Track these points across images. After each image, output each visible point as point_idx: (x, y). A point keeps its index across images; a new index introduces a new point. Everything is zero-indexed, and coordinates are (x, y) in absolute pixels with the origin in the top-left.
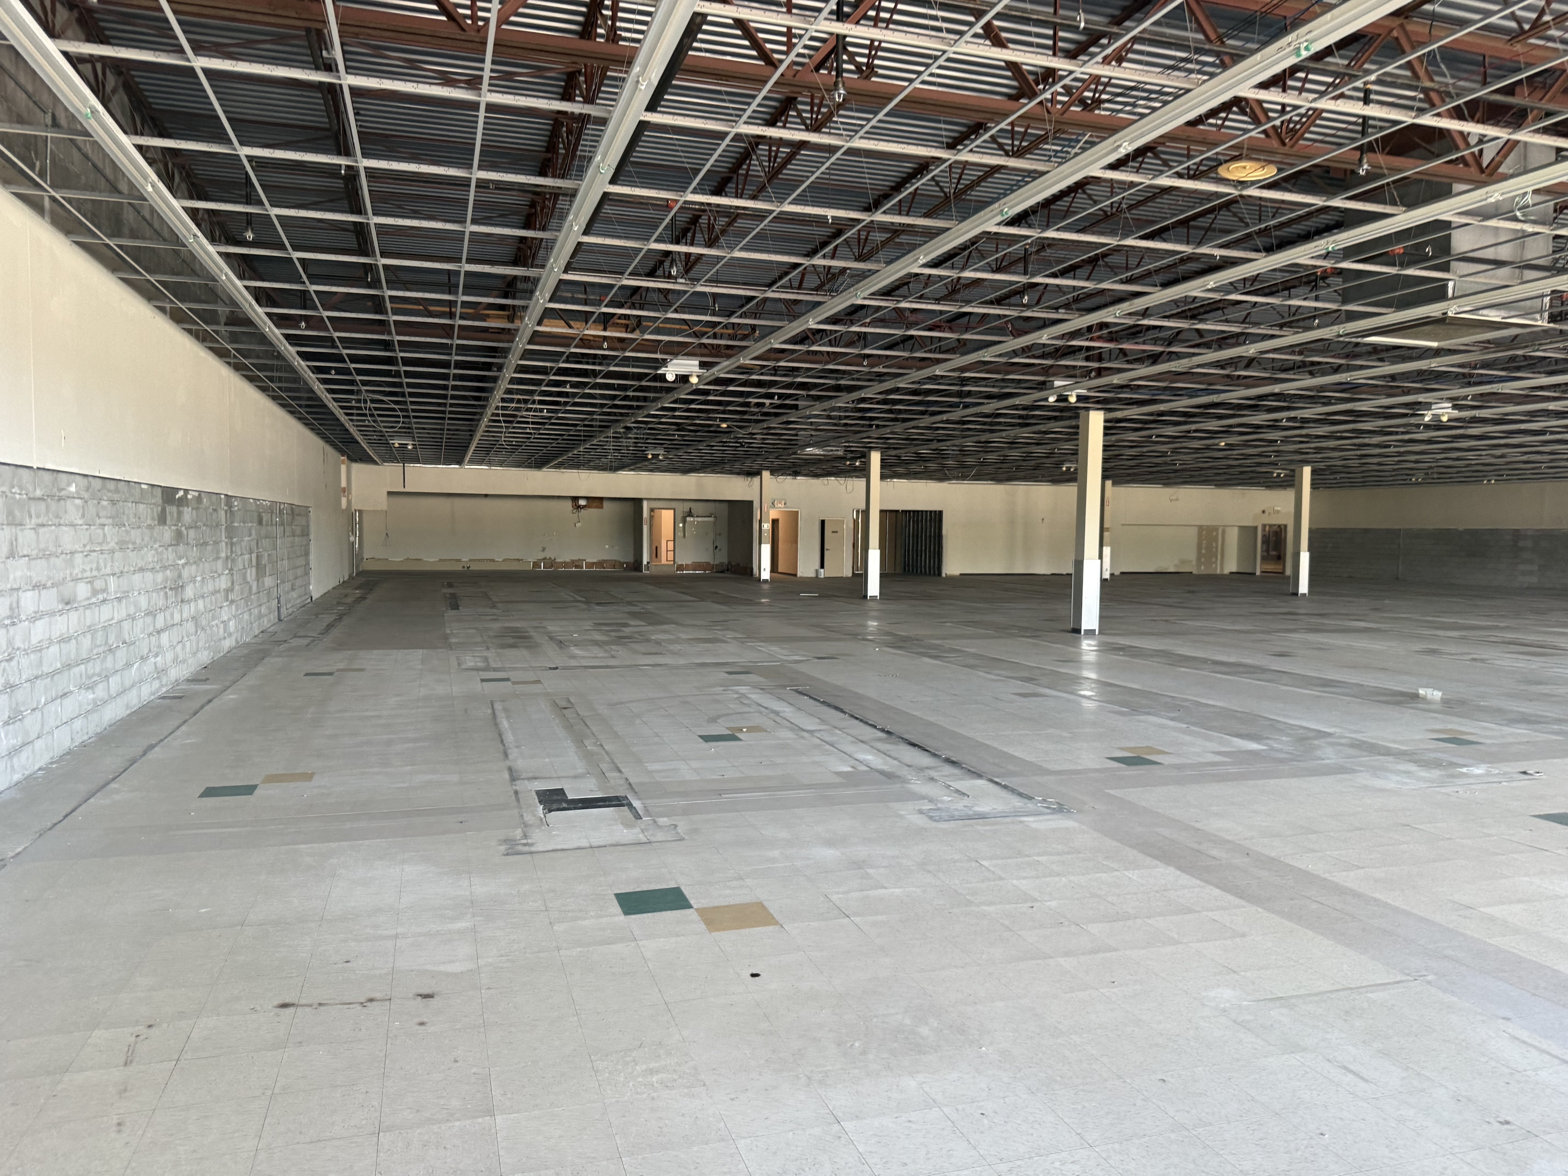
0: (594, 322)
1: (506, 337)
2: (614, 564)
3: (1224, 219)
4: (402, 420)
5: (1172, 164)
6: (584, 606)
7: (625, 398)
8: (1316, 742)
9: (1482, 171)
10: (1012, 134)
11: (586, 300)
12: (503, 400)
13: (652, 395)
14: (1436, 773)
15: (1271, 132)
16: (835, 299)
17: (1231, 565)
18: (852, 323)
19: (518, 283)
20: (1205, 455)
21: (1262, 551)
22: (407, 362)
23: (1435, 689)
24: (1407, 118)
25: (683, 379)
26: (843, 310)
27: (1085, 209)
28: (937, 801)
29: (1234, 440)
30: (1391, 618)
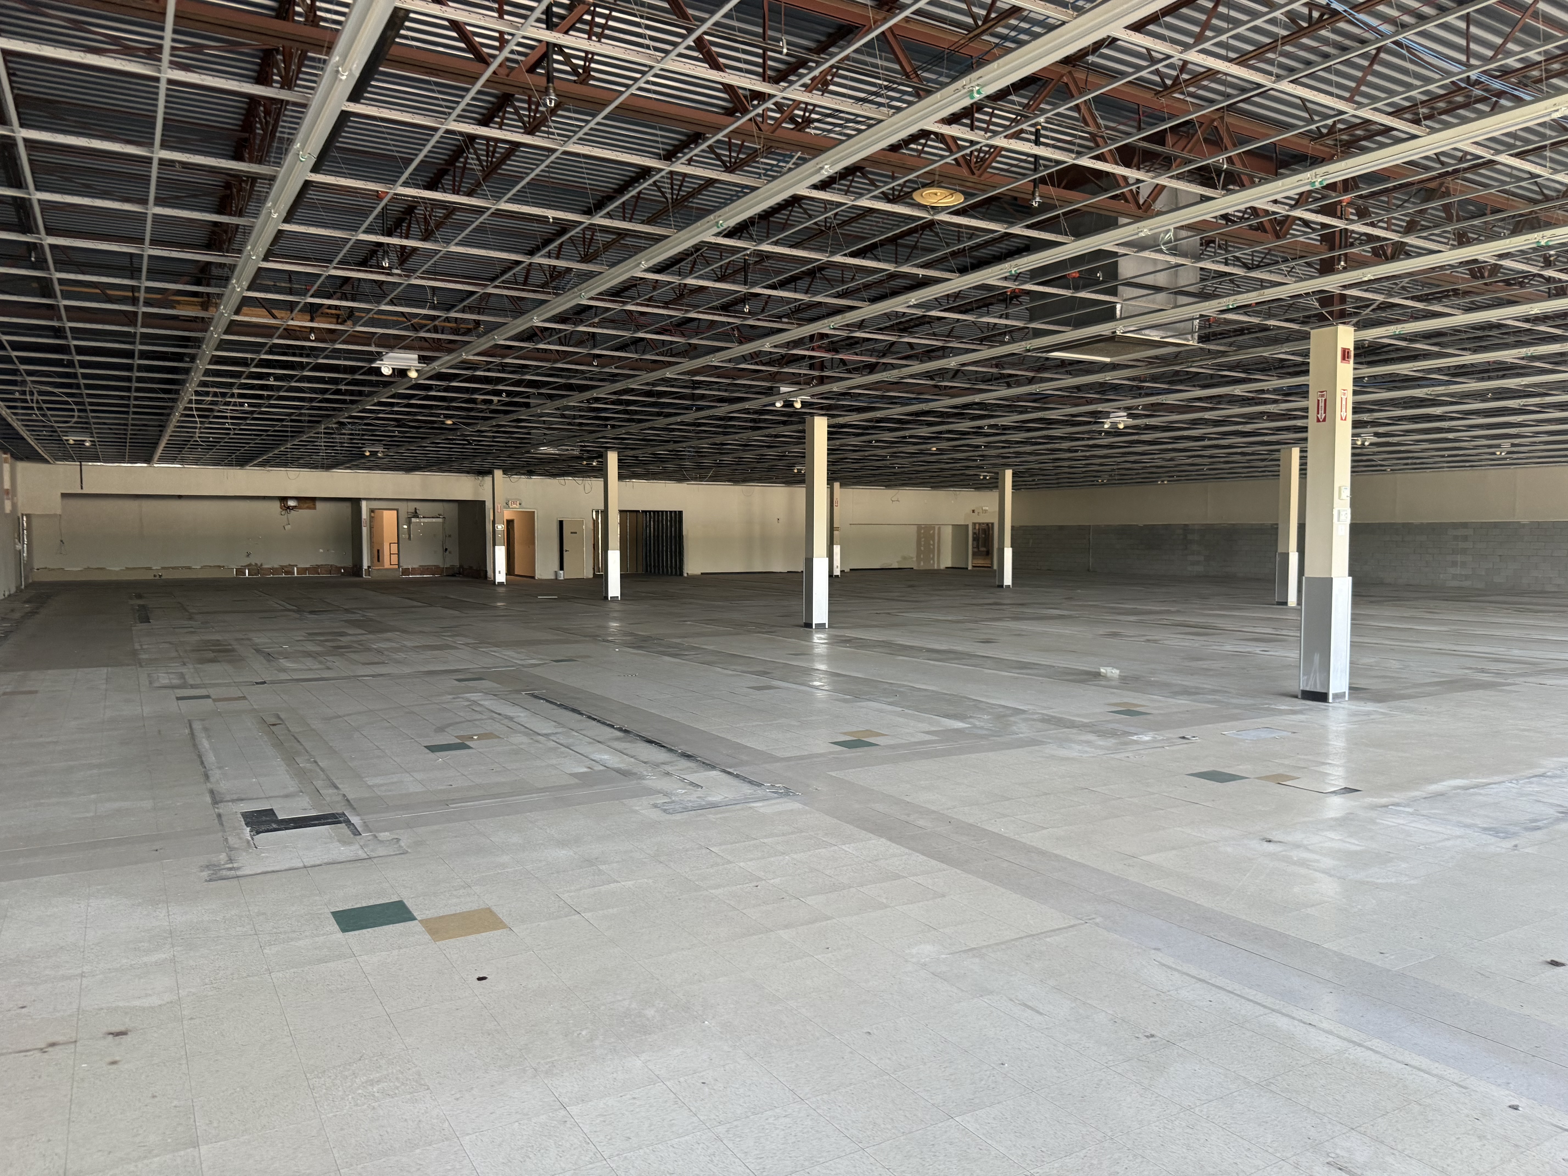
0: (300, 311)
1: (200, 325)
2: (331, 569)
3: (927, 238)
4: (76, 414)
5: (878, 184)
6: (297, 616)
7: (338, 392)
8: (1012, 719)
9: (1139, 207)
10: (730, 146)
11: (291, 288)
12: (197, 393)
13: (366, 389)
14: (1111, 742)
15: (961, 161)
16: (560, 298)
17: (946, 561)
18: (581, 322)
19: (213, 268)
20: (920, 459)
21: (973, 548)
22: (80, 350)
23: (1114, 667)
24: (1068, 159)
25: (401, 373)
26: (571, 308)
27: (802, 223)
28: (672, 794)
29: (944, 445)
30: (1080, 606)
